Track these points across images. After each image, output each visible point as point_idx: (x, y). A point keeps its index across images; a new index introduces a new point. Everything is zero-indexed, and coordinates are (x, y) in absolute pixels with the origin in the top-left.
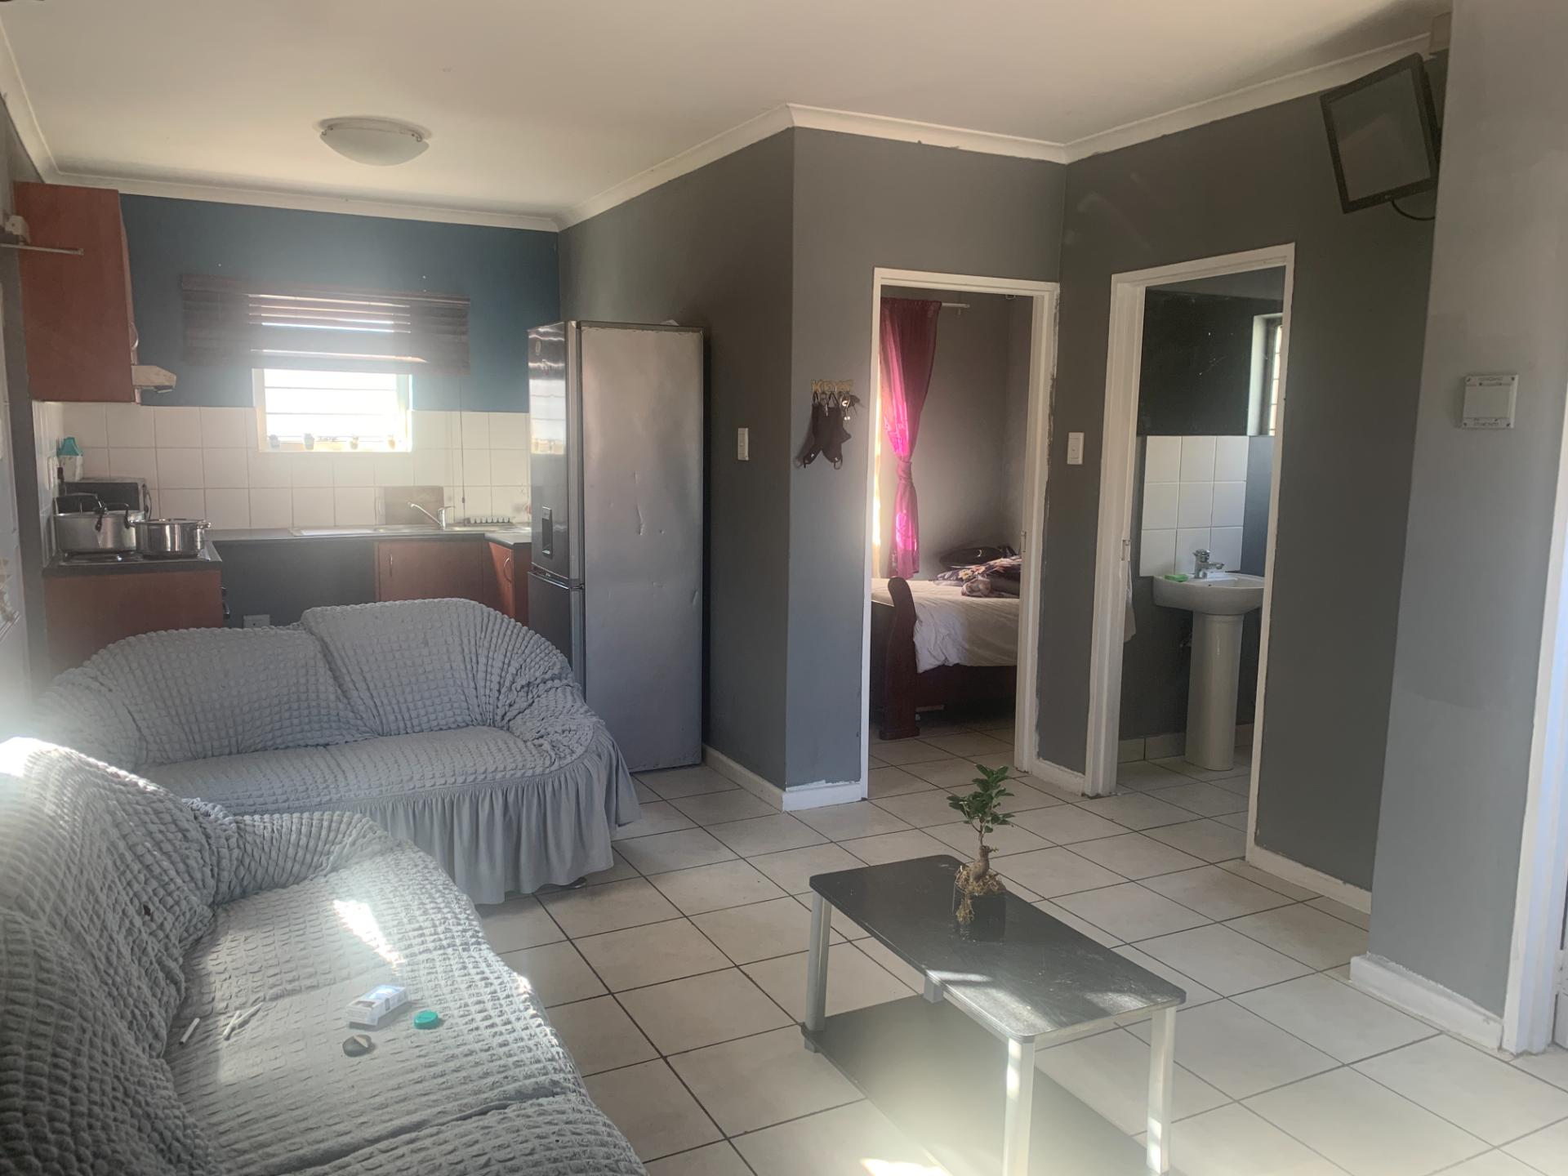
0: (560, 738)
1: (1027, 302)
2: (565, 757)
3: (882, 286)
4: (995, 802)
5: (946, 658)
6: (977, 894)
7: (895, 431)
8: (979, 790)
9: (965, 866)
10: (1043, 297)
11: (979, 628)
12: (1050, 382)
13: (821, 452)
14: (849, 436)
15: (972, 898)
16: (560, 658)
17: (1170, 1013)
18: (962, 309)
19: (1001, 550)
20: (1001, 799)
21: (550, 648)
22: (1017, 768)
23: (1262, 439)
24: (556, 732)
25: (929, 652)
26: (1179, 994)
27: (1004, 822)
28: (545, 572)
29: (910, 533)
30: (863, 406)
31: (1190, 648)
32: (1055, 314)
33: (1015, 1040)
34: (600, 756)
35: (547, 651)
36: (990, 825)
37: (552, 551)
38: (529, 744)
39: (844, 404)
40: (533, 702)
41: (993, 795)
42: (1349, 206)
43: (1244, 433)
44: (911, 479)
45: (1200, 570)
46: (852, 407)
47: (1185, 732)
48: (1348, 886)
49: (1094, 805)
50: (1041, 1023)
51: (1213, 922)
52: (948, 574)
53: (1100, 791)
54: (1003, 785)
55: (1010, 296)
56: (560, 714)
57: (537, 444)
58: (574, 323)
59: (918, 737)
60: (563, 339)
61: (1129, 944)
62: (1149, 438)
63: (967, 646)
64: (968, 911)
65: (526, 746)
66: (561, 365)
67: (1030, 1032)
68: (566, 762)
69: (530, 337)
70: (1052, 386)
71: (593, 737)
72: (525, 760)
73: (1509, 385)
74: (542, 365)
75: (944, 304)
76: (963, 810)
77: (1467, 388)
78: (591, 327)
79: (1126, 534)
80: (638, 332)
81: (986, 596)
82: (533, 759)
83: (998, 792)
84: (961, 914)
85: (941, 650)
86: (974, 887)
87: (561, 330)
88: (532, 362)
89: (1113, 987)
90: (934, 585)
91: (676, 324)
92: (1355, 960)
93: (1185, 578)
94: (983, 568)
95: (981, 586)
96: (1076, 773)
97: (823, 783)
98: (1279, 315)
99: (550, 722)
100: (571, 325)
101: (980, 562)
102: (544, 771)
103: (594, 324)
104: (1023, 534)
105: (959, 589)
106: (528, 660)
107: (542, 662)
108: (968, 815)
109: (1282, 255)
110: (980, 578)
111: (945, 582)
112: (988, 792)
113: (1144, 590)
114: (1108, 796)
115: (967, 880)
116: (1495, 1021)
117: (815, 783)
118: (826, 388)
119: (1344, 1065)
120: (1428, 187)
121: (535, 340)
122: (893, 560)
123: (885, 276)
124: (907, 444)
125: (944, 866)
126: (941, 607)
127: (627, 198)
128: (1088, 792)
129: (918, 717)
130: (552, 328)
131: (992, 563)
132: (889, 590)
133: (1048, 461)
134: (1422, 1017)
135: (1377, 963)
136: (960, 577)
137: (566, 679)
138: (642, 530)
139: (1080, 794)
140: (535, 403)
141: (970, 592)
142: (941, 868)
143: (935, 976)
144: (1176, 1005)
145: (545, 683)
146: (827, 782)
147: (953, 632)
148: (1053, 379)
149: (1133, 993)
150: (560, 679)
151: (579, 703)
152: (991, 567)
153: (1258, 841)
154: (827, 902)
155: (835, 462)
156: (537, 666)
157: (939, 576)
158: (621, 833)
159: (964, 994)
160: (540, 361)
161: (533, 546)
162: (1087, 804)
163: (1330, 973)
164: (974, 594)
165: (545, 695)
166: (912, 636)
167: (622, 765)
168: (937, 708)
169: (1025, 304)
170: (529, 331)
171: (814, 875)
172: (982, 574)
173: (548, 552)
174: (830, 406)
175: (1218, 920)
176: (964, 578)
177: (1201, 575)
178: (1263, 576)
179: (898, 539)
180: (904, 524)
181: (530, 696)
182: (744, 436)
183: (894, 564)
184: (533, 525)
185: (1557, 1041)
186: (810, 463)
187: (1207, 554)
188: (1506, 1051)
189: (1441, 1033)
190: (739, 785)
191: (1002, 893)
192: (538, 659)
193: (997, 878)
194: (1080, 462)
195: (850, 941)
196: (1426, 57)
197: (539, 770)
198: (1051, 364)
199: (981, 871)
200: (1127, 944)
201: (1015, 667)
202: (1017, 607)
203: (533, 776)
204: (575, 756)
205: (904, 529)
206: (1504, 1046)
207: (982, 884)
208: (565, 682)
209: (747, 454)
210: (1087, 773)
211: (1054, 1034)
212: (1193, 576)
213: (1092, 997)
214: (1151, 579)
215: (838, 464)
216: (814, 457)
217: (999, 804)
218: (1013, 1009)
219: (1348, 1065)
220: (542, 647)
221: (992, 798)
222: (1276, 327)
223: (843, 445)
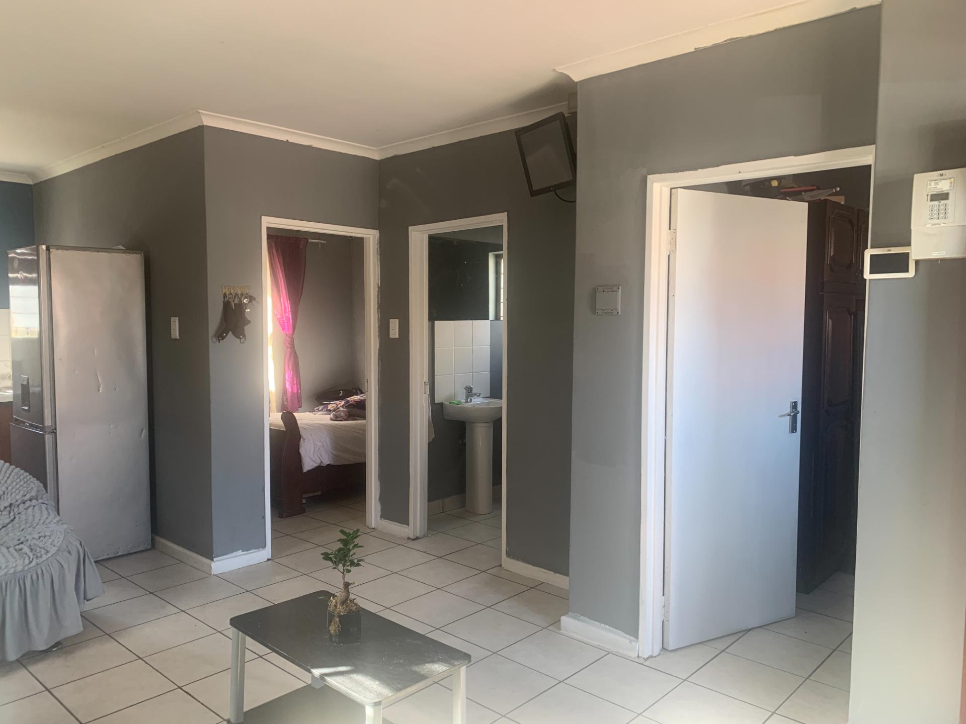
0: (37, 543)
1: (360, 240)
2: (41, 556)
3: (267, 227)
4: (351, 553)
5: (322, 462)
6: (342, 614)
7: (283, 317)
8: (342, 546)
9: (334, 596)
10: (370, 238)
11: (340, 440)
12: (377, 289)
13: (230, 332)
14: (249, 322)
15: (340, 616)
16: (36, 484)
17: (463, 669)
18: (321, 243)
19: (354, 391)
20: (356, 550)
21: (28, 477)
22: (368, 527)
23: (497, 322)
24: (34, 538)
25: (311, 458)
26: (466, 657)
27: (358, 565)
28: (24, 423)
29: (295, 382)
30: (258, 303)
31: (465, 443)
32: (377, 249)
33: (369, 705)
34: (69, 553)
35: (25, 480)
36: (349, 568)
37: (29, 407)
38: (11, 549)
39: (245, 301)
40: (15, 518)
41: (351, 548)
42: (534, 193)
43: (488, 319)
44: (294, 348)
45: (468, 398)
46: (250, 303)
47: (465, 493)
48: (557, 575)
49: (416, 545)
50: (386, 691)
51: (485, 607)
52: (321, 407)
53: (418, 535)
54: (356, 541)
55: (350, 237)
56: (37, 525)
57: (17, 331)
58: (44, 247)
59: (305, 514)
60: (35, 258)
61: (438, 629)
62: (436, 322)
63: (335, 453)
64: (337, 626)
65: (9, 552)
66: (35, 275)
67: (379, 699)
68: (41, 560)
69: (10, 256)
70: (378, 291)
71: (64, 539)
72: (8, 562)
73: (617, 291)
74: (19, 276)
75: (309, 240)
76: (332, 561)
77: (597, 293)
78: (57, 249)
79: (426, 378)
80: (95, 253)
81: (345, 420)
82: (14, 560)
83: (354, 546)
84: (332, 629)
85: (318, 457)
86: (341, 610)
87: (34, 251)
88: (12, 273)
89: (428, 660)
90: (312, 415)
91: (124, 248)
92: (563, 618)
93: (460, 403)
94: (343, 403)
95: (342, 414)
96: (404, 525)
97: (240, 552)
98: (502, 252)
99: (28, 532)
100: (42, 248)
101: (341, 399)
102: (24, 568)
103: (59, 247)
104: (366, 380)
105: (329, 417)
106: (10, 488)
107: (21, 488)
108: (335, 563)
109: (500, 219)
110: (341, 409)
111: (320, 413)
112: (348, 547)
113: (438, 410)
114: (424, 537)
115: (336, 606)
116: (634, 641)
117: (235, 553)
118: (232, 291)
119: (560, 682)
120: (571, 184)
121: (13, 258)
122: (285, 400)
123: (268, 222)
124: (290, 326)
125: (321, 598)
126: (317, 428)
127: (85, 164)
128: (412, 537)
129: (304, 501)
130: (26, 250)
131: (349, 399)
132: (282, 420)
133: (379, 336)
134: (599, 646)
135: (575, 618)
136: (328, 409)
137: (42, 499)
138: (101, 389)
139: (406, 539)
140: (13, 301)
141: (335, 418)
142: (319, 600)
143: (317, 672)
144: (466, 664)
145: (24, 503)
146: (242, 552)
147: (325, 444)
148: (378, 287)
149: (440, 661)
150: (37, 500)
151: (52, 515)
152: (348, 402)
153: (509, 554)
154: (243, 634)
155: (240, 338)
156: (17, 492)
157: (315, 409)
158: (88, 606)
159: (336, 681)
160: (18, 273)
161: (14, 403)
162: (411, 544)
163: (551, 628)
164: (338, 419)
165: (24, 512)
166: (298, 449)
167: (88, 557)
168: (316, 494)
169: (358, 242)
170: (8, 251)
171: (232, 617)
172: (343, 406)
173: (27, 408)
174: (235, 302)
175: (489, 606)
176: (331, 409)
177: (469, 401)
178: (502, 399)
179: (288, 387)
180: (291, 376)
181: (12, 514)
182: (175, 323)
183: (285, 403)
184: (14, 388)
185: (665, 647)
186: (222, 339)
187: (471, 388)
188: (641, 657)
189: (609, 653)
190: (180, 560)
191: (359, 611)
192: (18, 486)
193: (355, 601)
194: (397, 336)
195: (261, 657)
196: (566, 115)
197: (19, 568)
198: (377, 278)
199: (344, 599)
200: (437, 629)
201: (365, 463)
202: (365, 425)
203: (15, 572)
204: (49, 555)
205: (291, 380)
206: (640, 655)
207: (345, 606)
208: (40, 501)
209: (178, 334)
210: (410, 525)
211: (394, 697)
212: (465, 401)
213: (416, 668)
214: (441, 404)
215: (242, 340)
216: (226, 336)
217: (354, 554)
218: (368, 685)
219: (563, 681)
220: (22, 477)
221: (350, 551)
222: (501, 259)
223: (245, 328)
